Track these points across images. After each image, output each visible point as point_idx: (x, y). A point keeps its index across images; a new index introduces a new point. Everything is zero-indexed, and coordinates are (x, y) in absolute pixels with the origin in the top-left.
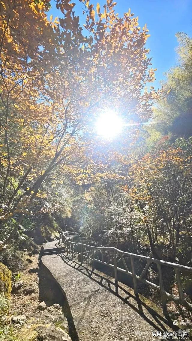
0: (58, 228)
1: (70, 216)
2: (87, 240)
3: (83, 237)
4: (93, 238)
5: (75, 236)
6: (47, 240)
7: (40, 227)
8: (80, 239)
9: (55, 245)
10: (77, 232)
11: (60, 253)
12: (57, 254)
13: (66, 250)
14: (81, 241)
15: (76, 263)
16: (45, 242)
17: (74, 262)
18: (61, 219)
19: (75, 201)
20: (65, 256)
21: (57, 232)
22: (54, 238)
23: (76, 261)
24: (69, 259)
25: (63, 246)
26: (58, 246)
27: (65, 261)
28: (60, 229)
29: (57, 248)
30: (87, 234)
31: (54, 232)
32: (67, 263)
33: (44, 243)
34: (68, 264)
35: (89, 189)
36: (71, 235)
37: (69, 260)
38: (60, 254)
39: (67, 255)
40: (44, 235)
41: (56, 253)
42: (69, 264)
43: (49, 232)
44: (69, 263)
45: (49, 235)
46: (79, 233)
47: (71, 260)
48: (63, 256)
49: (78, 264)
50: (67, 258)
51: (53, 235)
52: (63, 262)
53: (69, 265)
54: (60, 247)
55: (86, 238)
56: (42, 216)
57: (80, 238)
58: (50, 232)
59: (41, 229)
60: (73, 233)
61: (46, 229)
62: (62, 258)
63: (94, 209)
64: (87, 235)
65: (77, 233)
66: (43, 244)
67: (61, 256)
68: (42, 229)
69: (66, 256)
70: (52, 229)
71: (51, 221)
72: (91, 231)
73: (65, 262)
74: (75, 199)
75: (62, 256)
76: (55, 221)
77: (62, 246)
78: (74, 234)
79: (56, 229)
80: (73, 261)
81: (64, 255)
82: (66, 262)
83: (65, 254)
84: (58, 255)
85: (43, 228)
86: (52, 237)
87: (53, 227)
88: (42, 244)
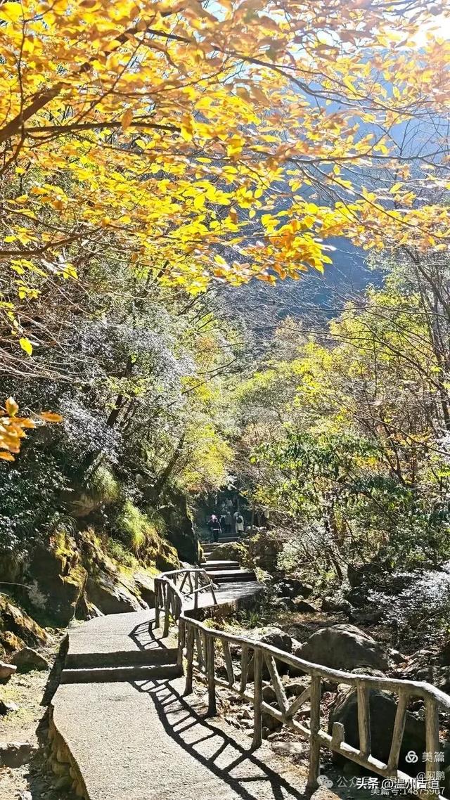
0: (154, 545)
1: (221, 478)
2: (317, 618)
3: (298, 599)
4: (352, 609)
5: (248, 588)
6: (91, 606)
7: (52, 534)
8: (278, 606)
9: (133, 635)
10: (264, 568)
11: (152, 676)
12: (138, 683)
13: (185, 663)
14: (281, 621)
15: (229, 741)
16: (83, 615)
17: (217, 732)
18: (171, 494)
19: (248, 400)
20: (174, 697)
21: (148, 564)
22: (133, 598)
23: (229, 731)
24: (193, 714)
25: (171, 643)
26: (144, 638)
27: (171, 722)
28: (167, 551)
29: (137, 649)
30: (320, 583)
31: (129, 565)
32: (176, 737)
33: (79, 618)
34: (181, 742)
35: (334, 330)
36: (228, 585)
37: (192, 720)
38: (151, 684)
39: (189, 691)
40: (76, 577)
41: (130, 678)
42: (188, 742)
43: (102, 565)
44: (188, 737)
45: (103, 581)
46: (278, 576)
47: (201, 720)
48: (167, 692)
49: (238, 747)
50: (185, 706)
51: (126, 577)
52: (161, 727)
53: (189, 748)
54: (155, 646)
55: (316, 605)
56: (57, 479)
57: (276, 600)
58: (110, 564)
59: (57, 545)
60: (242, 571)
61: (86, 549)
62: (160, 707)
63: (349, 447)
64: (323, 586)
65: (262, 575)
66: (74, 622)
67: (153, 696)
68: (64, 548)
69: (180, 698)
70: (118, 549)
71: (116, 508)
72: (344, 570)
73: (169, 729)
74: (247, 386)
75: (163, 693)
76: (136, 505)
77: (163, 641)
78: (251, 577)
79: (142, 549)
80: (211, 728)
81: (173, 691)
82: (176, 729)
83: (179, 684)
84: (139, 689)
85: (67, 542)
86: (120, 592)
87: (125, 538)
88: (65, 623)
